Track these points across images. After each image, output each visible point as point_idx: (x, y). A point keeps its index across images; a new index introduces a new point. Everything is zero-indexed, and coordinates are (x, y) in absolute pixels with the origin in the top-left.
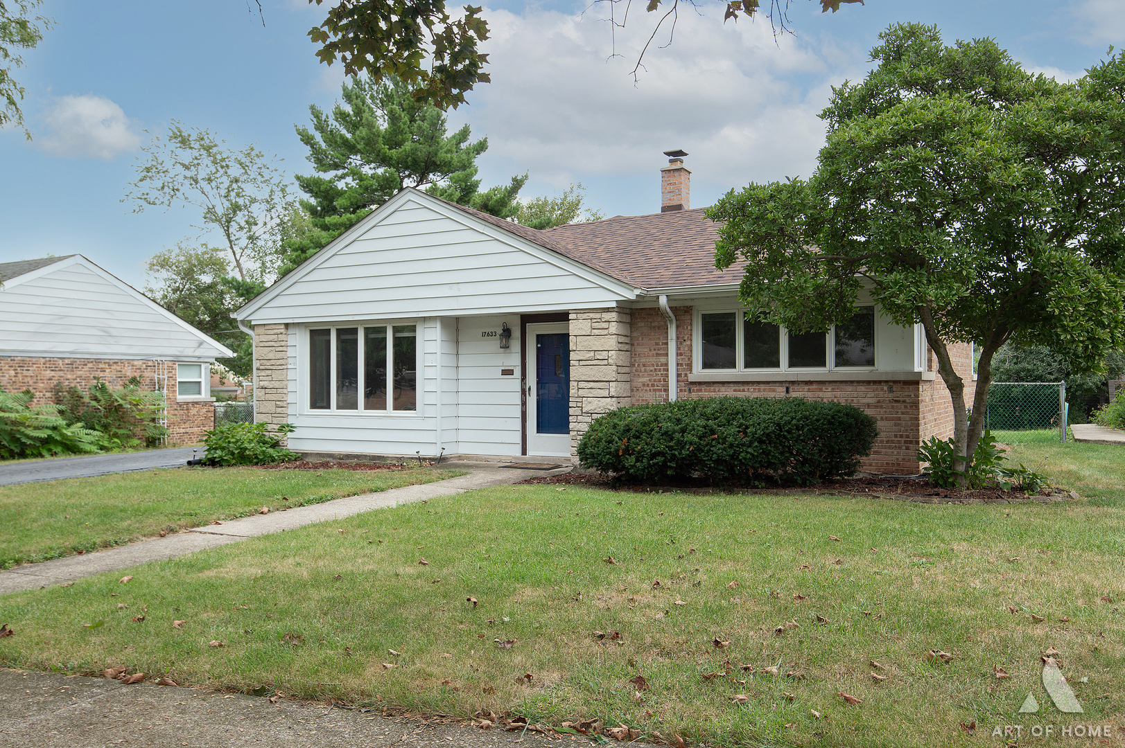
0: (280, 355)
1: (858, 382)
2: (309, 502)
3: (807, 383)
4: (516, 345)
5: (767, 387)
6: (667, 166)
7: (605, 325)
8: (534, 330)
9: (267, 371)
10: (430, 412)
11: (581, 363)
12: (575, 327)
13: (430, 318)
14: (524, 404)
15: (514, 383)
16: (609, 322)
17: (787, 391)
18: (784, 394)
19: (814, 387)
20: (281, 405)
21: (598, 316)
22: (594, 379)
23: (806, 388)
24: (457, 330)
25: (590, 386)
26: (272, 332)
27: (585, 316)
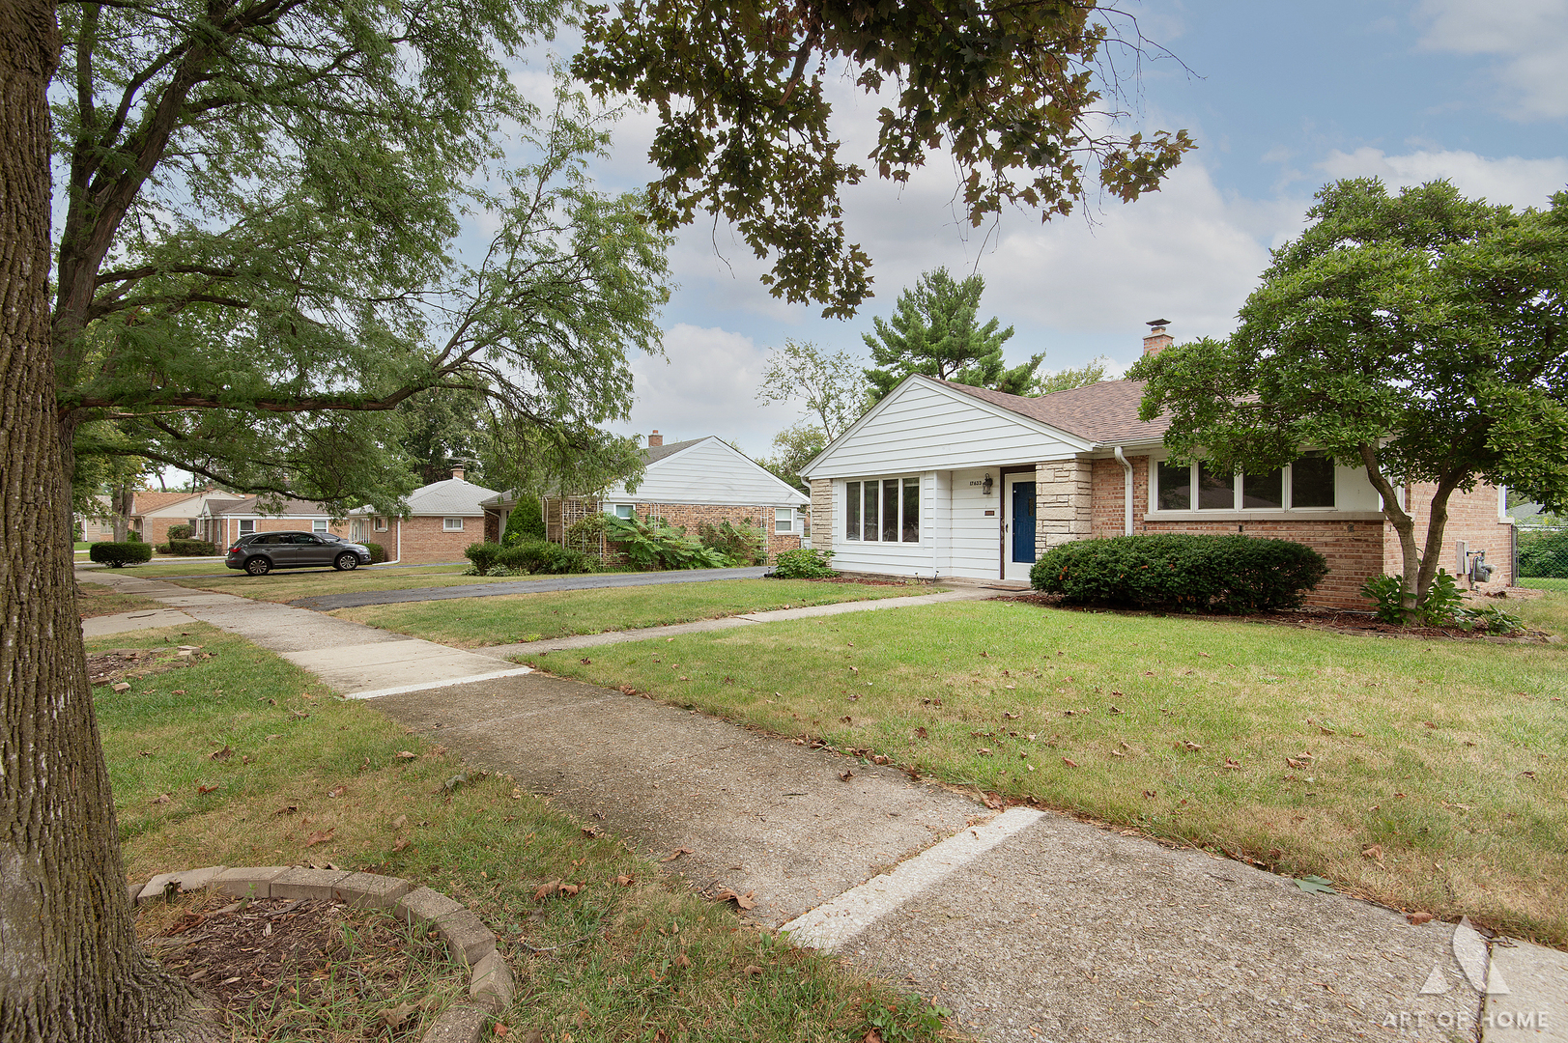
0: (827, 501)
1: (1315, 521)
2: (820, 604)
3: (1260, 522)
4: (996, 492)
5: (1220, 526)
6: (1150, 334)
8: (1011, 479)
10: (929, 543)
11: (1046, 505)
12: (1040, 476)
13: (930, 471)
14: (1002, 538)
15: (995, 522)
16: (1070, 471)
17: (1241, 530)
18: (1237, 533)
19: (1269, 525)
20: (827, 537)
21: (1060, 466)
22: (1056, 518)
23: (1260, 527)
24: (951, 480)
25: (1053, 524)
26: (823, 484)
27: (1049, 467)
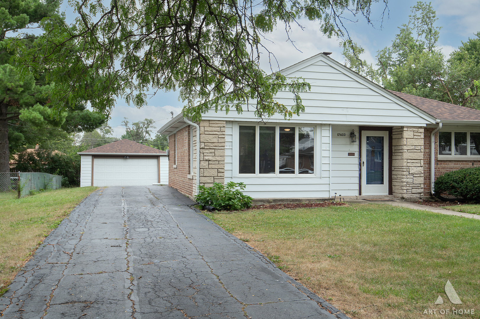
0: (220, 140)
5: (466, 163)
7: (419, 134)
8: (366, 134)
9: (211, 150)
10: (325, 174)
11: (409, 151)
12: (406, 134)
13: (325, 125)
14: (360, 170)
15: (355, 160)
16: (421, 133)
17: (473, 165)
20: (220, 171)
21: (417, 130)
22: (414, 158)
25: (412, 162)
26: (216, 125)
27: (411, 129)
